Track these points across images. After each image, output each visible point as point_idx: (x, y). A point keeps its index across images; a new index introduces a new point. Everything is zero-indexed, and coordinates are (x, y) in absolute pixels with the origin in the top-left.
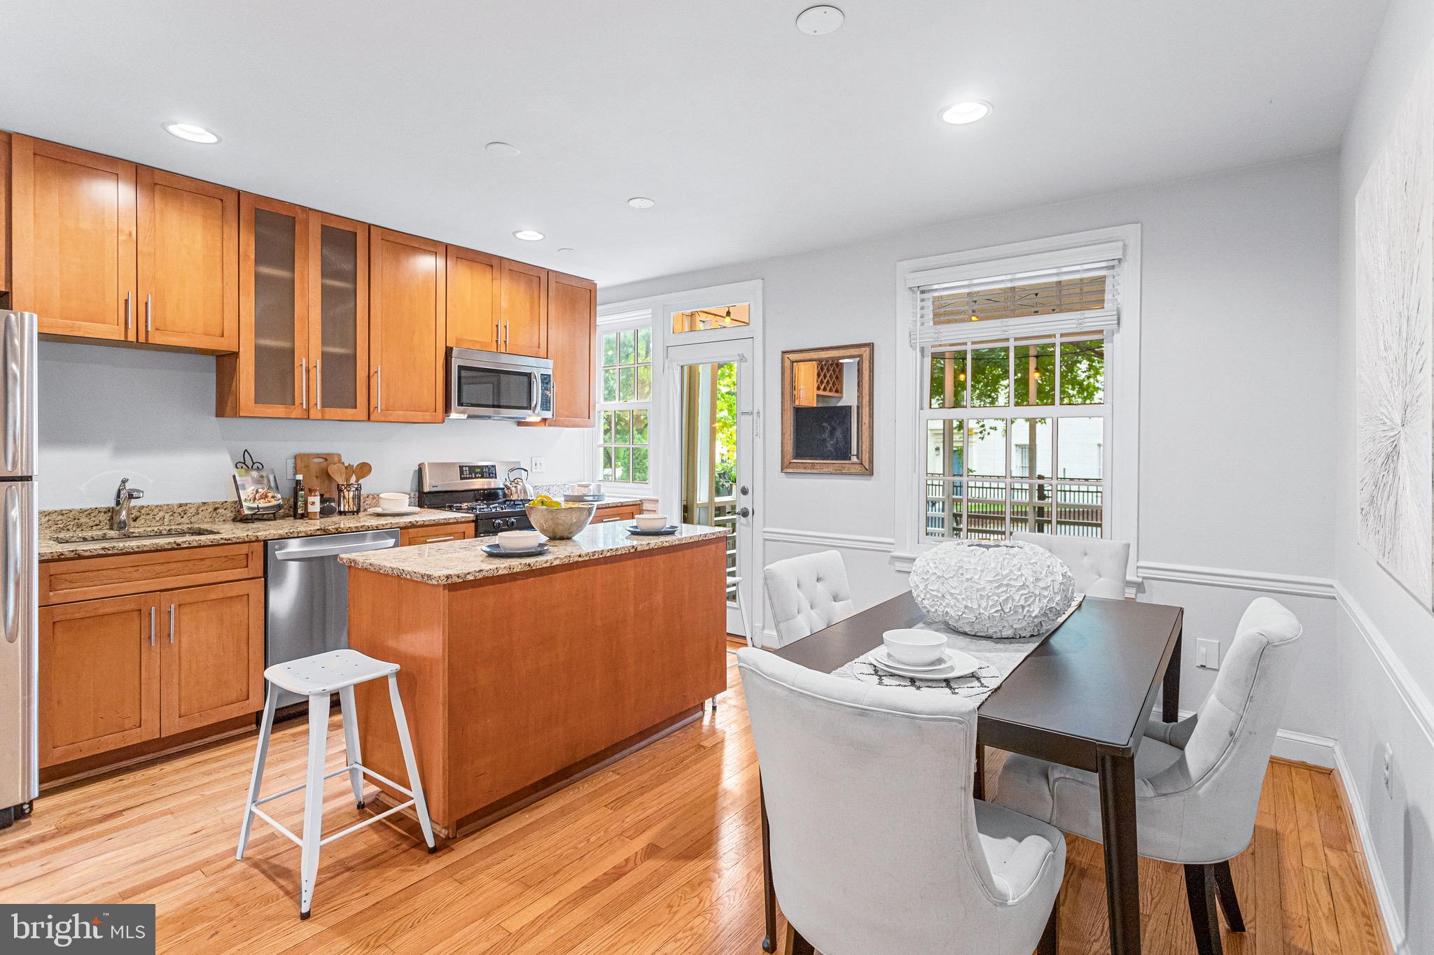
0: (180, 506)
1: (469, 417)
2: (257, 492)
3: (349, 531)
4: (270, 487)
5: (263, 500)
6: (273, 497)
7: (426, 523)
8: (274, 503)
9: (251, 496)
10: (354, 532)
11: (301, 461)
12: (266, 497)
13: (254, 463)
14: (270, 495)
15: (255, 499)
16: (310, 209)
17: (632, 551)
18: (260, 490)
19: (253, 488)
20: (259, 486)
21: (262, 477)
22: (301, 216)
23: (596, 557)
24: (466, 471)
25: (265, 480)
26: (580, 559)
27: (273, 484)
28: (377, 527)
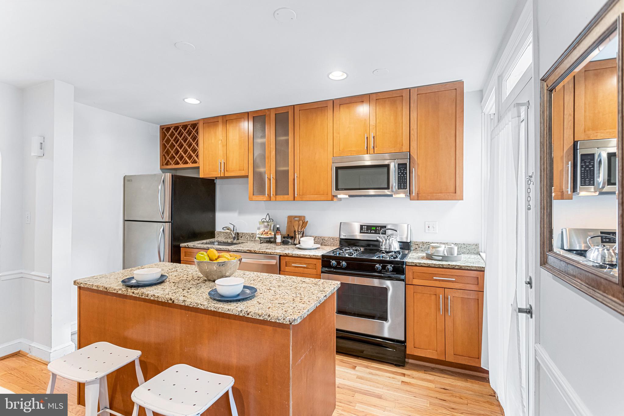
0: (252, 234)
1: (350, 196)
2: (264, 231)
3: (259, 253)
4: (270, 229)
5: (265, 235)
6: (270, 234)
7: (294, 255)
8: (270, 236)
9: (261, 233)
10: (261, 254)
11: (291, 219)
12: (267, 233)
13: (269, 219)
14: (269, 233)
15: (262, 234)
16: (271, 109)
17: (170, 302)
18: (265, 231)
19: (263, 229)
20: (266, 229)
21: (268, 225)
22: (268, 113)
23: (143, 297)
24: (365, 228)
25: (269, 226)
26: (133, 295)
27: (272, 228)
28: (270, 253)
